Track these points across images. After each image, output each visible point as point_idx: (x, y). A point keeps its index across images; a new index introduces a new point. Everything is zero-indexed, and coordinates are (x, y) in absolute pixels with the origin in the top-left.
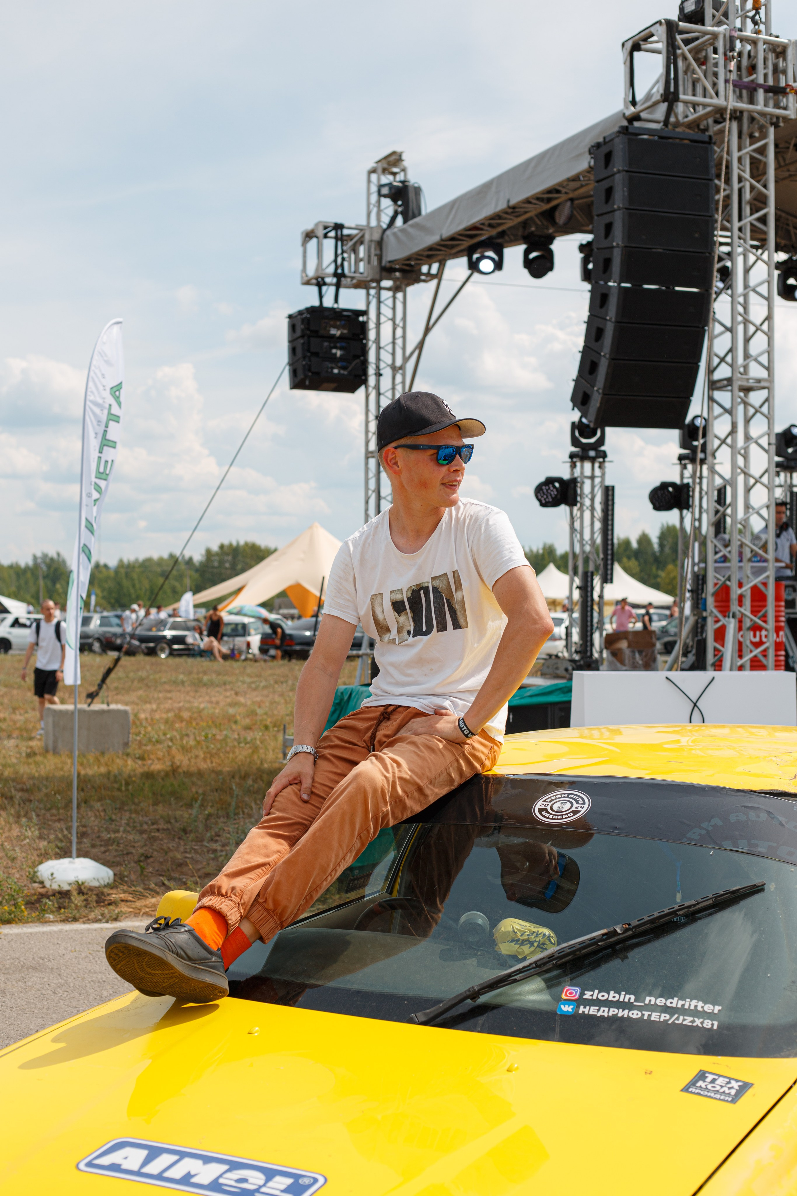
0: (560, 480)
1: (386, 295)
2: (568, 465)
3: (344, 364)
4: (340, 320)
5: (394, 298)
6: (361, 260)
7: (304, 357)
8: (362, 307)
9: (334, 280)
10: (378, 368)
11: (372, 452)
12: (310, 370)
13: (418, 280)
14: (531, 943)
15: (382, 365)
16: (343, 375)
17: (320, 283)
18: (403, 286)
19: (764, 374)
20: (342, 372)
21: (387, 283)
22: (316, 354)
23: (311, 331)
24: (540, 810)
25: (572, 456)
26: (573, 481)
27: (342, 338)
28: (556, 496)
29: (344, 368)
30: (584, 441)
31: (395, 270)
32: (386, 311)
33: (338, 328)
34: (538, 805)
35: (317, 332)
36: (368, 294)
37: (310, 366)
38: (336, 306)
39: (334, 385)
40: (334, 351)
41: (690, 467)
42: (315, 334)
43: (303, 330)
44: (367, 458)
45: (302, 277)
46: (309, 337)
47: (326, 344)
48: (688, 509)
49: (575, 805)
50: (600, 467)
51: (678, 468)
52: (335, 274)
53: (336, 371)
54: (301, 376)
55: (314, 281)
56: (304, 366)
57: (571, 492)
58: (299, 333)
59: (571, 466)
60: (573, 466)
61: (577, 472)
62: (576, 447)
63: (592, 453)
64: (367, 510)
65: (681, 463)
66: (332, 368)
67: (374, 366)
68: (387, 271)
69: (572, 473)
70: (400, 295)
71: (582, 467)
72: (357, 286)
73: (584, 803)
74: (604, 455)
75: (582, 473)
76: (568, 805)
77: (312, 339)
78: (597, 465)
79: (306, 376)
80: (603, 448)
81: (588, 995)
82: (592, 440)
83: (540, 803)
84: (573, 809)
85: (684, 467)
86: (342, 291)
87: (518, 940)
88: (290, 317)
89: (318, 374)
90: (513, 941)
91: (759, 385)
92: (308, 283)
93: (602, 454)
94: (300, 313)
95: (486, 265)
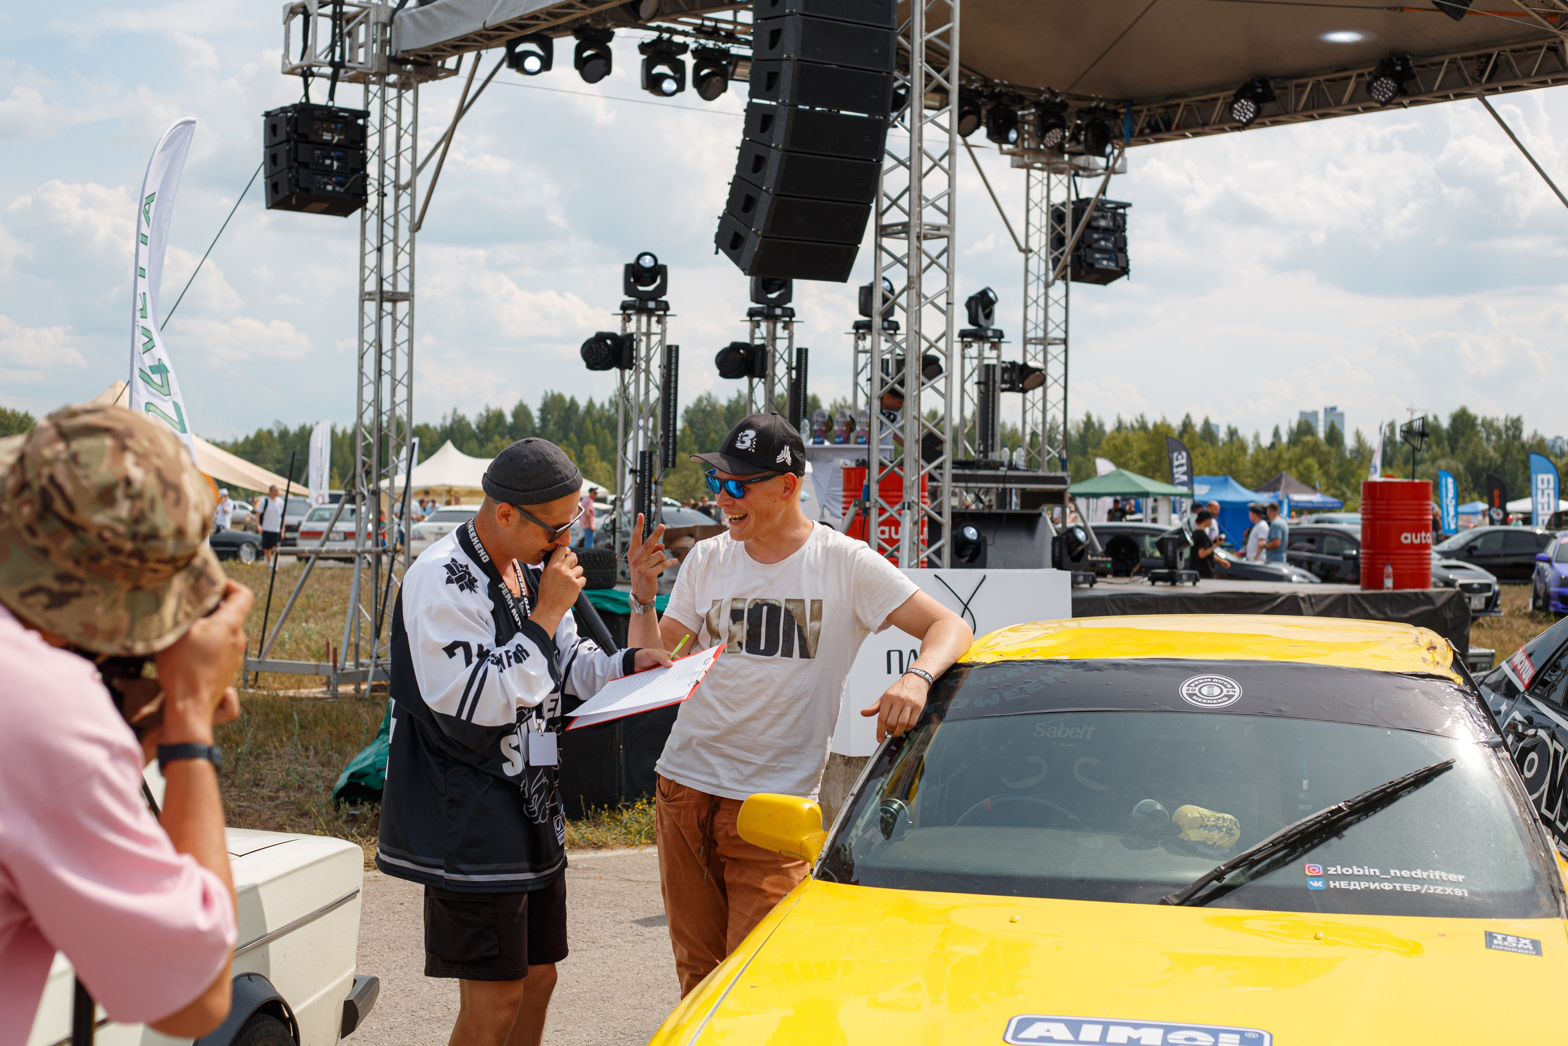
0: (612, 336)
1: (392, 93)
2: (620, 318)
3: (340, 179)
4: (336, 123)
5: (399, 97)
6: (361, 47)
7: (290, 168)
8: (360, 107)
9: (329, 70)
10: (382, 185)
11: (370, 294)
12: (297, 185)
13: (434, 77)
14: (1220, 829)
15: (386, 181)
16: (339, 192)
17: (307, 74)
18: (415, 84)
19: (942, 220)
20: (338, 189)
21: (392, 78)
22: (305, 165)
23: (299, 135)
24: (1190, 695)
25: (625, 307)
26: (630, 338)
27: (338, 146)
28: (607, 356)
29: (341, 184)
30: (641, 288)
31: (408, 62)
32: (391, 114)
33: (333, 132)
34: (1184, 690)
35: (306, 136)
36: (367, 91)
37: (297, 179)
38: (330, 104)
39: (325, 206)
40: (328, 162)
41: (764, 325)
42: (304, 138)
43: (288, 133)
44: (362, 301)
45: (284, 64)
46: (296, 142)
47: (318, 152)
48: (761, 377)
49: (1225, 690)
50: (658, 322)
51: (748, 325)
52: (332, 63)
53: (330, 188)
54: (284, 192)
55: (300, 70)
56: (290, 179)
57: (626, 352)
58: (282, 136)
59: (624, 319)
60: (627, 319)
61: (632, 327)
62: (630, 296)
63: (651, 305)
64: (361, 367)
65: (751, 320)
66: (326, 184)
67: (376, 184)
68: (396, 62)
69: (624, 329)
70: (409, 95)
71: (639, 321)
72: (352, 80)
73: (1233, 687)
74: (666, 307)
75: (638, 328)
76: (1217, 691)
77: (300, 145)
78: (654, 319)
79: (292, 193)
80: (663, 298)
81: (1332, 871)
82: (651, 288)
83: (1185, 688)
84: (1225, 693)
85: (757, 325)
86: (339, 85)
87: (1206, 826)
88: (267, 114)
89: (307, 190)
90: (1201, 827)
91: (936, 233)
92: (292, 72)
93: (663, 305)
94: (284, 110)
95: (532, 63)
